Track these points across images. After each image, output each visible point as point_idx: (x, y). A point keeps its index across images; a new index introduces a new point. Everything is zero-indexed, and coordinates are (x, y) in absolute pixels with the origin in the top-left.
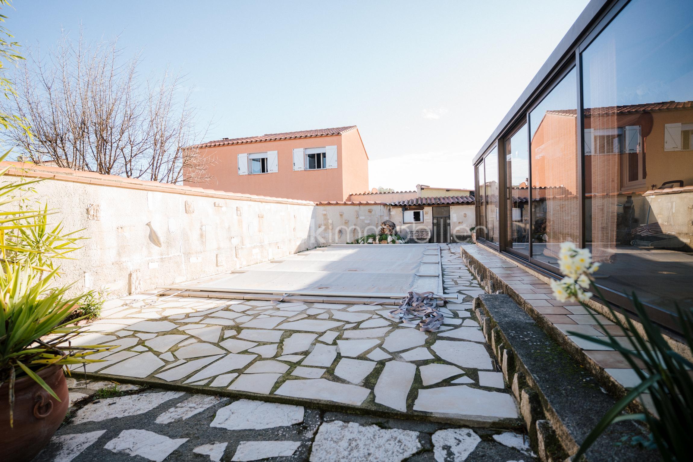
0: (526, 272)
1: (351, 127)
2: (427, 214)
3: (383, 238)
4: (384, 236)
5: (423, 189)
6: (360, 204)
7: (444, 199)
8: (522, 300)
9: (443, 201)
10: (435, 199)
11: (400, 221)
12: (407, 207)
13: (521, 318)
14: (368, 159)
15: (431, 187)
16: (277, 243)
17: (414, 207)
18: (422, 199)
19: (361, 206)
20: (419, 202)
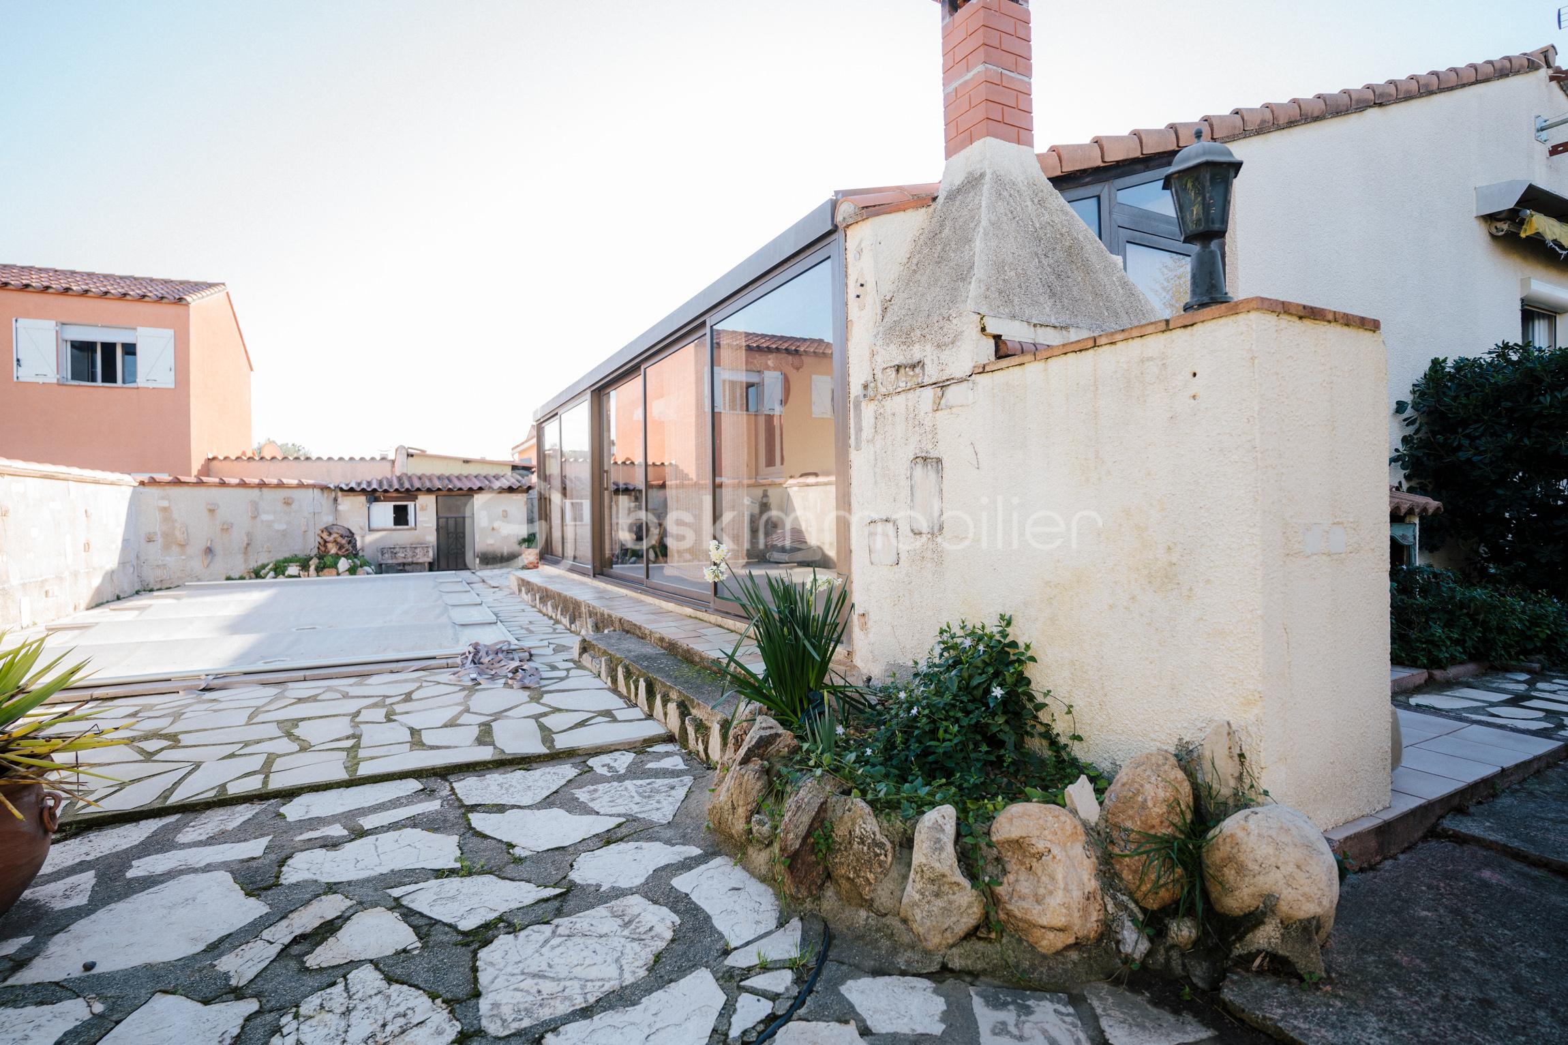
0: (642, 601)
1: (210, 285)
2: (425, 513)
3: (325, 563)
4: (328, 560)
5: (412, 456)
6: (262, 485)
7: (458, 478)
8: (647, 632)
9: (459, 485)
10: (439, 478)
11: (362, 524)
12: (377, 494)
13: (649, 650)
14: (252, 369)
15: (429, 452)
16: (42, 582)
17: (395, 495)
18: (410, 478)
19: (265, 490)
20: (407, 485)
